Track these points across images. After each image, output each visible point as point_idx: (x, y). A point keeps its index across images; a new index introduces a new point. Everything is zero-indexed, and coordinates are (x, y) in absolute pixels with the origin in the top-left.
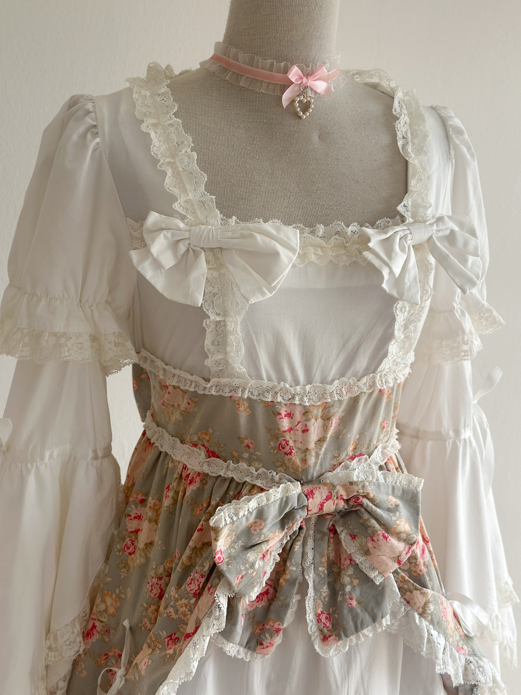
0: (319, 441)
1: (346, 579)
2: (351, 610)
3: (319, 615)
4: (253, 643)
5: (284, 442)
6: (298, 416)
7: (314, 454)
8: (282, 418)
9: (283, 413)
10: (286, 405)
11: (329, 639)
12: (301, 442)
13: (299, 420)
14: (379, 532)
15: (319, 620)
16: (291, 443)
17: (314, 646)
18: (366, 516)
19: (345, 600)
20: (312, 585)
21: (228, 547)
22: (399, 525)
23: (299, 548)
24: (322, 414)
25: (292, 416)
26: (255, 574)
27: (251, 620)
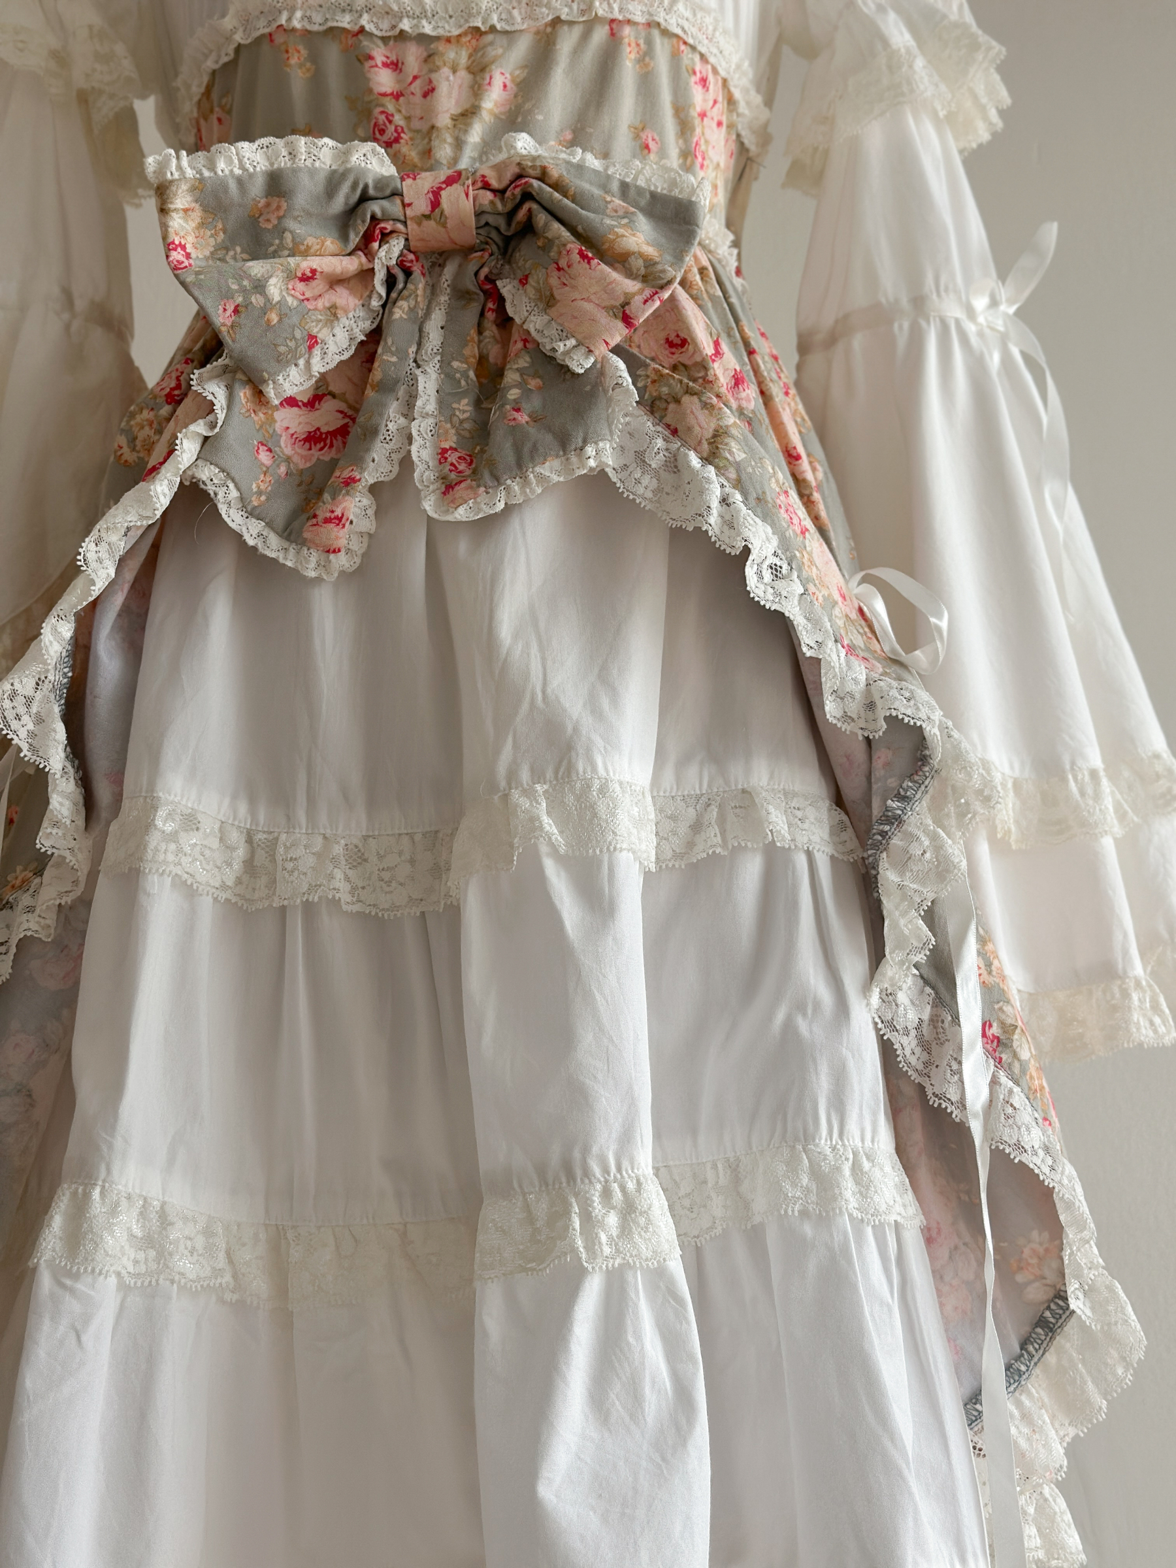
0: (461, 114)
1: (511, 377)
2: (515, 429)
3: (444, 451)
4: (299, 519)
5: (382, 118)
6: (412, 65)
7: (449, 140)
8: (376, 66)
9: (379, 59)
10: (385, 40)
11: (458, 488)
12: (422, 118)
13: (415, 73)
14: (569, 246)
15: (443, 460)
16: (398, 120)
17: (422, 506)
18: (541, 218)
19: (504, 416)
20: (433, 393)
21: (207, 253)
22: (623, 236)
23: (405, 316)
24: (470, 62)
25: (400, 65)
26: (274, 318)
27: (303, 487)
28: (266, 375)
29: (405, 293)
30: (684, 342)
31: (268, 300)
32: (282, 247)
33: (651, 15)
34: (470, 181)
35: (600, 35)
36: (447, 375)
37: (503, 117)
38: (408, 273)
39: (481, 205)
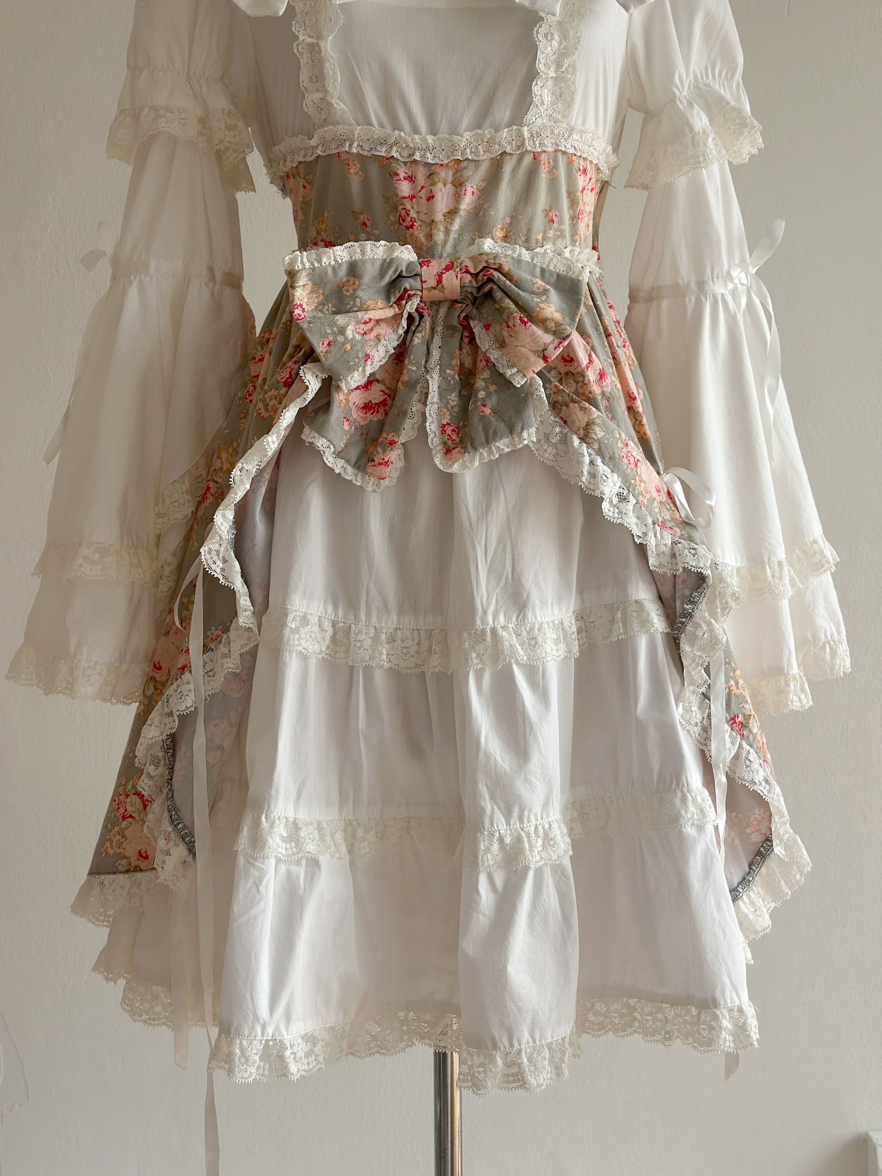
0: (449, 213)
1: (480, 383)
2: (483, 418)
3: (444, 426)
4: (365, 460)
5: (403, 212)
6: (421, 179)
7: (442, 229)
8: (400, 180)
9: (402, 175)
10: (405, 163)
11: (453, 452)
12: (426, 214)
13: (422, 184)
14: (515, 315)
15: (443, 432)
16: (413, 214)
17: (433, 459)
18: (499, 295)
19: (476, 407)
20: (436, 389)
21: (314, 308)
22: (544, 308)
23: (420, 341)
24: (454, 178)
25: (413, 179)
26: (348, 347)
27: (364, 436)
28: (342, 377)
29: (420, 328)
30: (572, 360)
31: (346, 338)
32: (354, 306)
33: (557, 145)
34: (459, 269)
35: (528, 160)
36: (444, 378)
37: (471, 211)
38: (421, 316)
39: (464, 283)
